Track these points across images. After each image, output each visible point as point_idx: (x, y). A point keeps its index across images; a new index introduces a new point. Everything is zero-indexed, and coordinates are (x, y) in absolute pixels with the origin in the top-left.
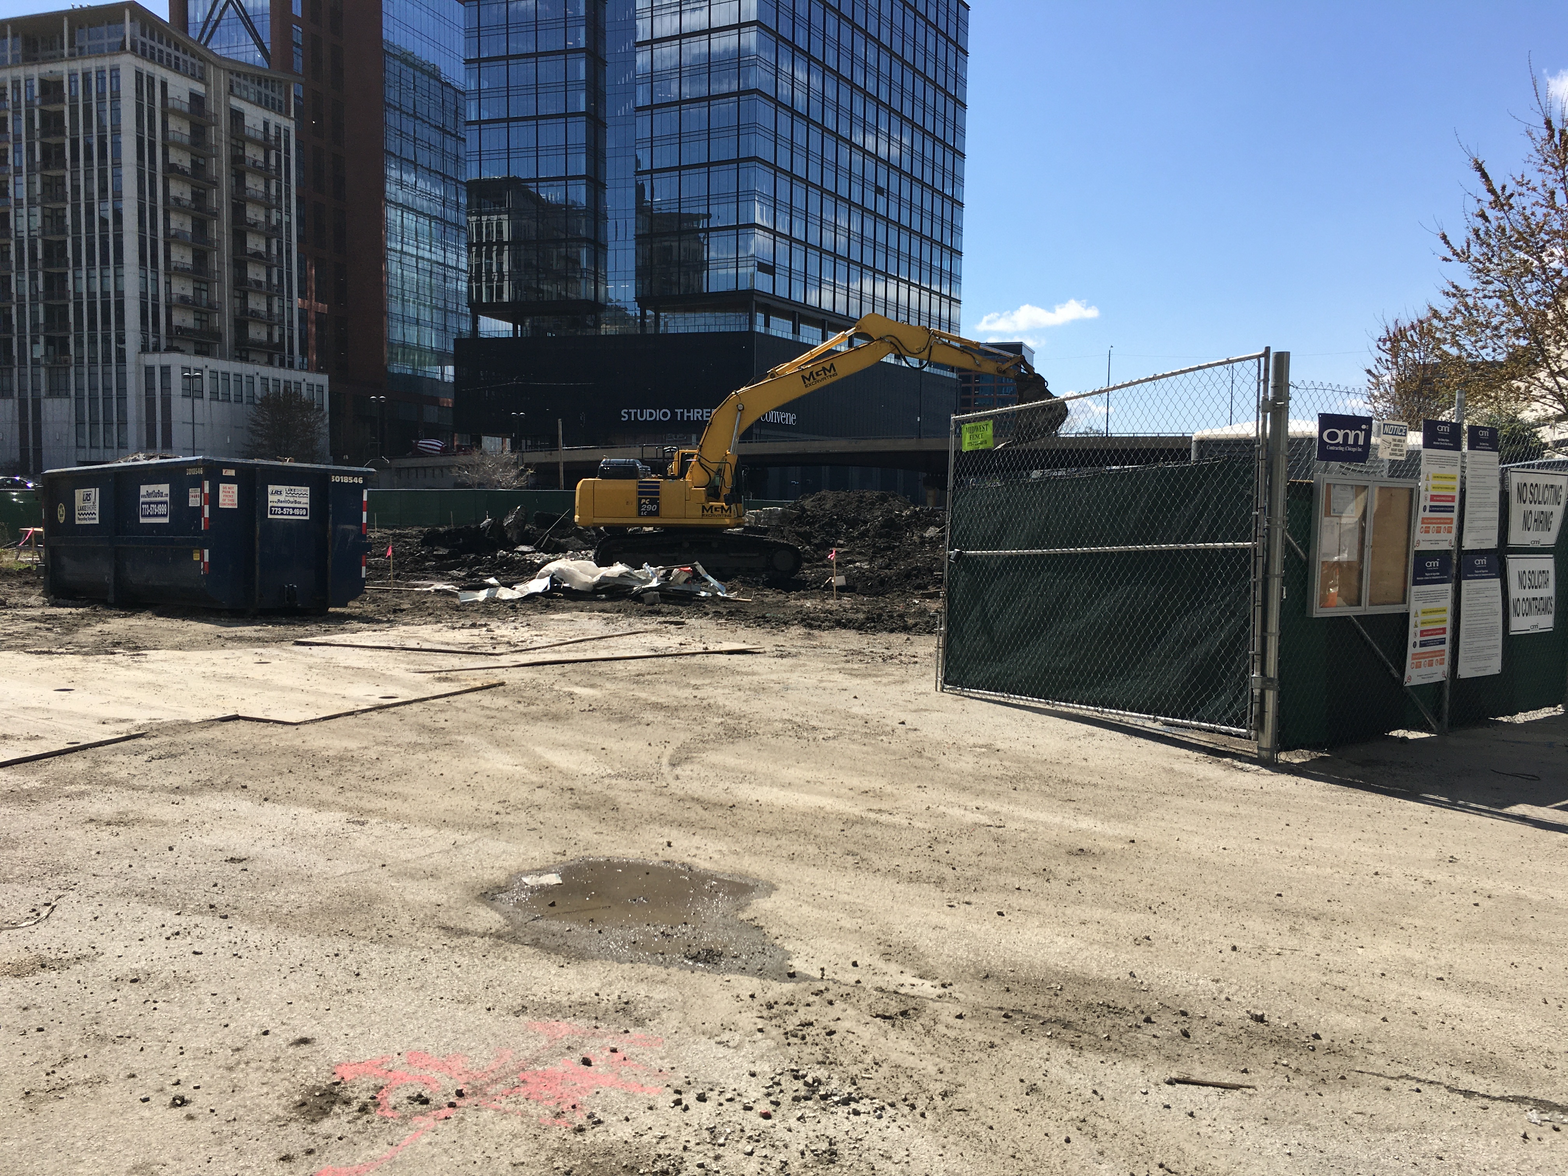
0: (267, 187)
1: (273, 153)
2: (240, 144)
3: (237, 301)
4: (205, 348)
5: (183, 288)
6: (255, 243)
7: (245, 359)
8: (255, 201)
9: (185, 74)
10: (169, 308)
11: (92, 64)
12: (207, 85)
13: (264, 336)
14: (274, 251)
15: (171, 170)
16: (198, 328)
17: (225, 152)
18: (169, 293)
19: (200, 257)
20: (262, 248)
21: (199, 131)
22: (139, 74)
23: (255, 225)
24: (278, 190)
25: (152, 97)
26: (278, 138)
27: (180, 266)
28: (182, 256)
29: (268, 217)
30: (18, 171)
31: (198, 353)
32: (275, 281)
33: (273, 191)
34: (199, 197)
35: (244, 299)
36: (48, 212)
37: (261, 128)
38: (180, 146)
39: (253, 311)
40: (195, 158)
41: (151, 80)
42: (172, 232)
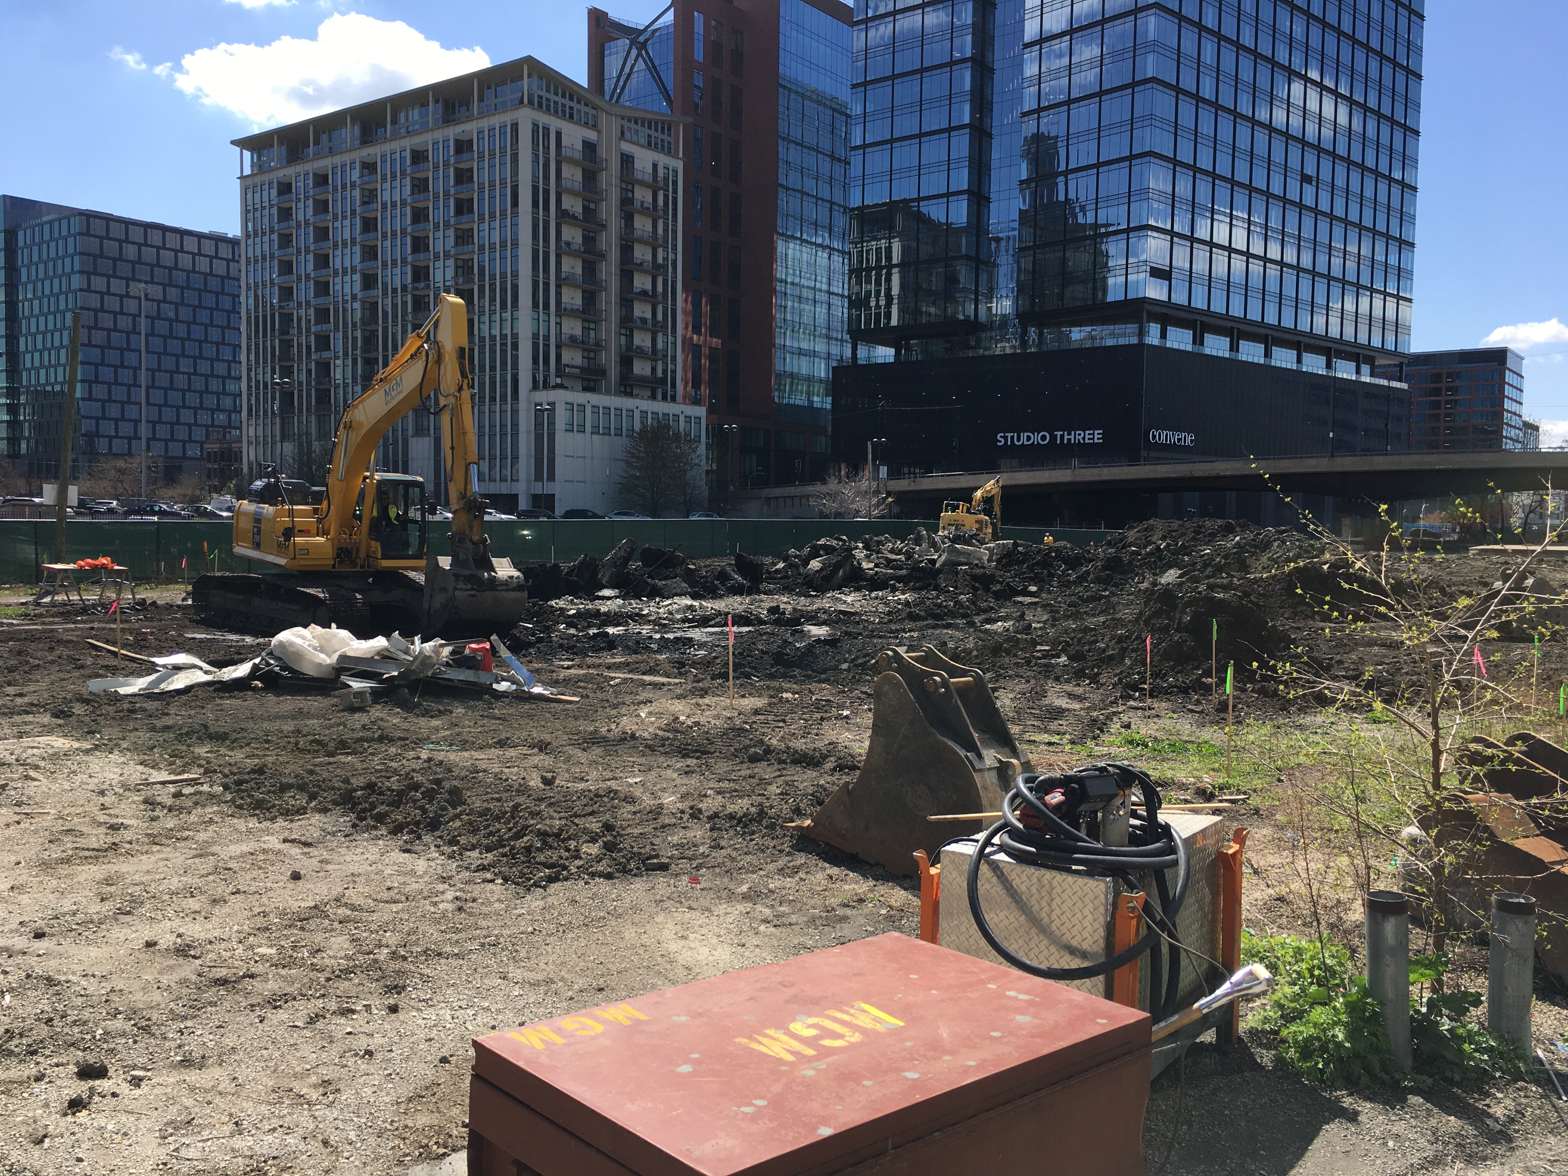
0: (655, 227)
1: (661, 194)
2: (630, 187)
3: (623, 338)
4: (592, 384)
5: (573, 327)
6: (642, 282)
7: (630, 395)
8: (641, 241)
9: (578, 123)
10: (558, 347)
11: (496, 121)
12: (599, 132)
13: (648, 372)
14: (660, 289)
15: (564, 215)
16: (586, 365)
17: (614, 196)
18: (559, 334)
19: (590, 298)
20: (648, 287)
21: (590, 177)
22: (536, 126)
23: (641, 264)
24: (666, 230)
25: (547, 148)
26: (666, 179)
27: (569, 307)
28: (573, 298)
29: (654, 256)
30: (436, 227)
31: (585, 389)
32: (660, 317)
33: (660, 231)
34: (589, 240)
35: (630, 337)
36: (460, 263)
37: (650, 170)
38: (573, 193)
39: (638, 347)
40: (586, 203)
41: (547, 130)
42: (563, 275)
